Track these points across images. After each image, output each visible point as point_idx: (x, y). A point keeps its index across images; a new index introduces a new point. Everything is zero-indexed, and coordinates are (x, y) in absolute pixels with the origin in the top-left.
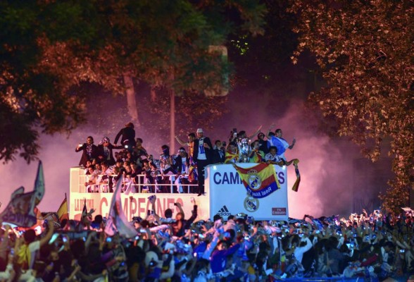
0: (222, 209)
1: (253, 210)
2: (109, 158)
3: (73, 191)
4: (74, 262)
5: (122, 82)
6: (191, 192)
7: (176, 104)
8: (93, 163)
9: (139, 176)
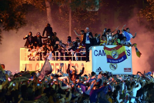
0: (98, 69)
1: (114, 69)
2: (40, 43)
3: (21, 60)
4: (20, 96)
5: (44, 4)
6: (82, 60)
7: (72, 15)
8: (32, 45)
9: (56, 52)
